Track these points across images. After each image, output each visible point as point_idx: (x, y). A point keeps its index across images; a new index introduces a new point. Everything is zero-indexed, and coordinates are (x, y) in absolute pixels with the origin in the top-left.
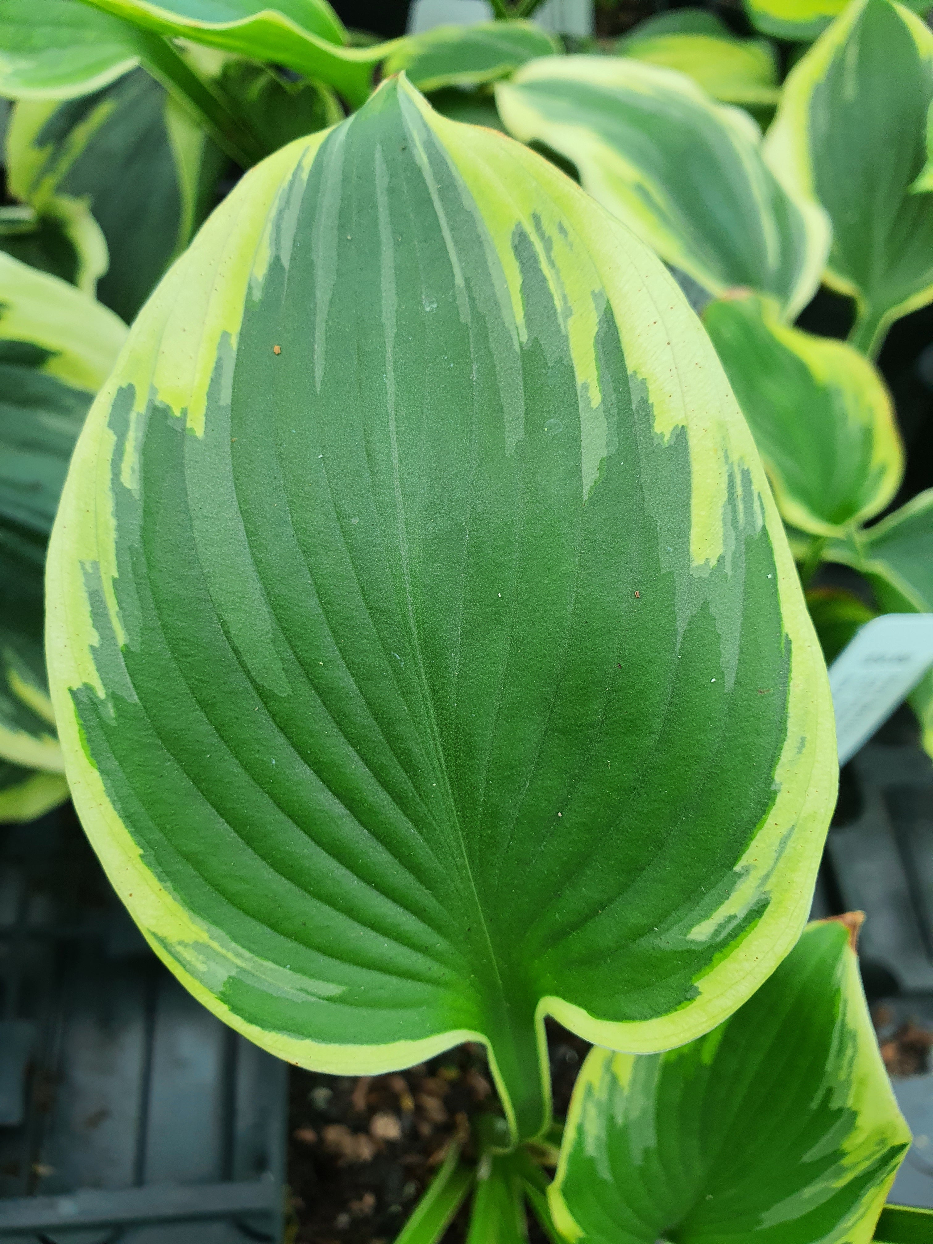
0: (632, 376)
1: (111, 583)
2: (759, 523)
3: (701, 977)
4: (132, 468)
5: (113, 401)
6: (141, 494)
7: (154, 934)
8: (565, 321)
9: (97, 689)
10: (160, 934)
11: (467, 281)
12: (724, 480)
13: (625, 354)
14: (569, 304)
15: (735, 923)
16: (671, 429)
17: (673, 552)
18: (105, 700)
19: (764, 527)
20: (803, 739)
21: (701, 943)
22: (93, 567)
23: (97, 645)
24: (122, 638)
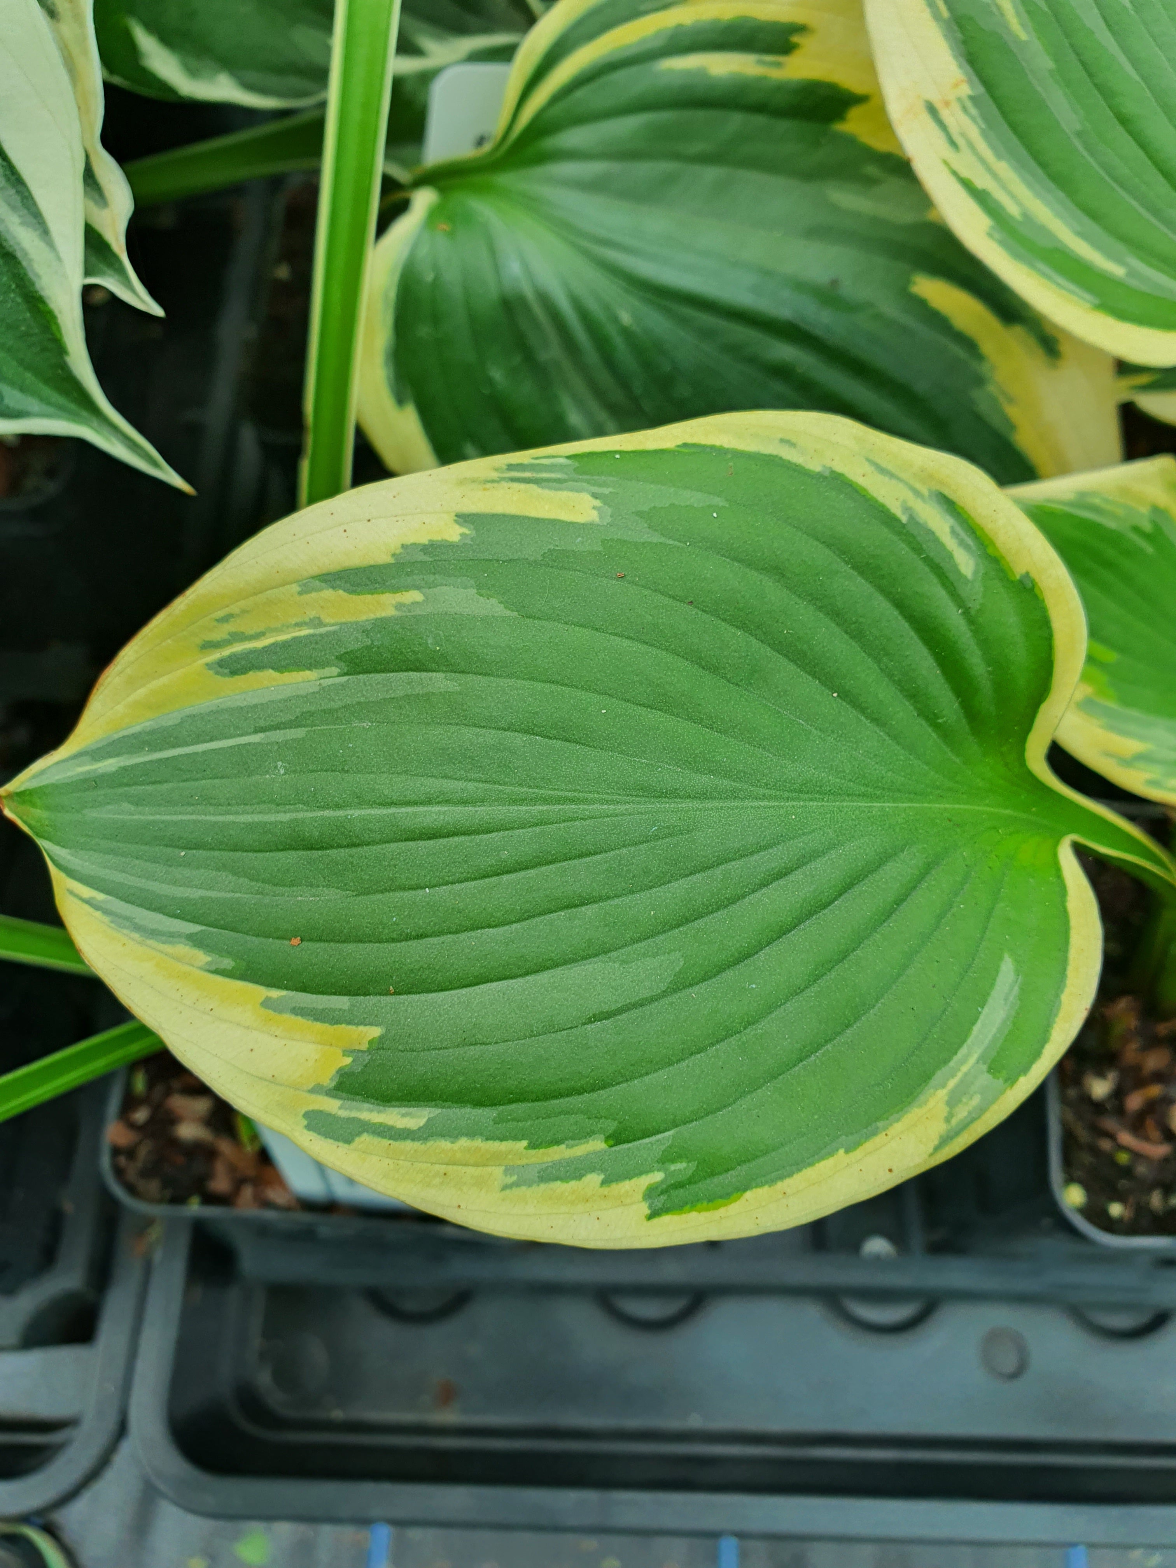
0: (396, 559)
1: (533, 1152)
2: (562, 461)
3: (1011, 570)
4: (403, 1115)
5: (319, 1137)
6: (436, 1106)
7: (937, 1148)
8: (325, 626)
9: (652, 1182)
10: (936, 1142)
11: (256, 731)
12: (516, 485)
13: (372, 563)
14: (307, 620)
15: (958, 529)
16: (457, 526)
17: (583, 537)
18: (665, 1174)
19: (568, 457)
20: (782, 441)
21: (977, 565)
22: (511, 1175)
23: (602, 1177)
24: (597, 1145)
